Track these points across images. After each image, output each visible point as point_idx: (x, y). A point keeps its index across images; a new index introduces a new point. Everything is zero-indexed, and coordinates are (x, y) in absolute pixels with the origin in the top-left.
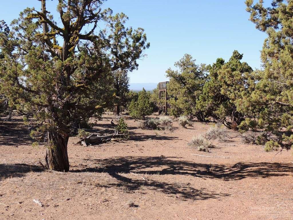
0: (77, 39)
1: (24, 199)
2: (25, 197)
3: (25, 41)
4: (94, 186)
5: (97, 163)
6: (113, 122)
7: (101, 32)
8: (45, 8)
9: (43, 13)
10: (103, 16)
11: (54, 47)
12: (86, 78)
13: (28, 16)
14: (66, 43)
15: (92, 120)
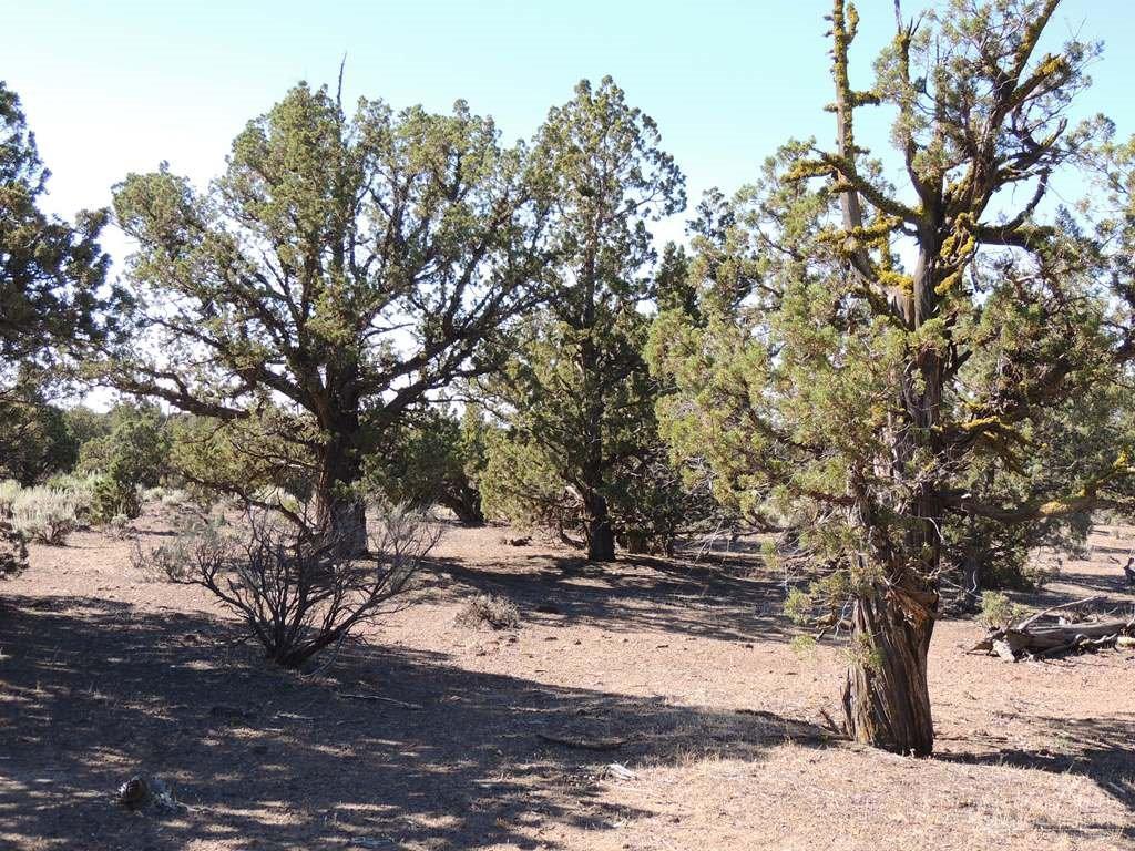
0: (968, 246)
1: (751, 845)
2: (756, 835)
3: (779, 262)
4: (1026, 825)
5: (1051, 732)
6: (1132, 567)
7: (1065, 213)
8: (852, 138)
9: (842, 155)
10: (1073, 147)
11: (882, 279)
12: (1004, 394)
13: (793, 168)
14: (927, 262)
15: (1039, 559)
